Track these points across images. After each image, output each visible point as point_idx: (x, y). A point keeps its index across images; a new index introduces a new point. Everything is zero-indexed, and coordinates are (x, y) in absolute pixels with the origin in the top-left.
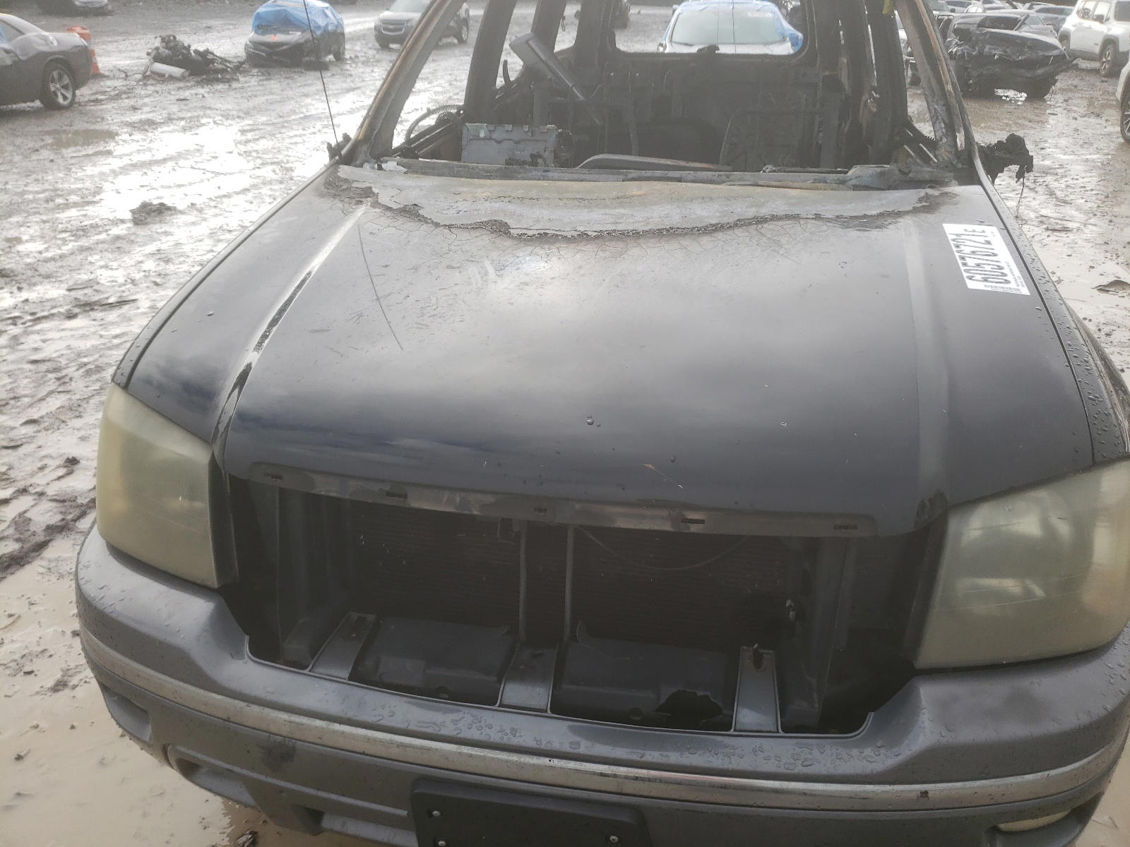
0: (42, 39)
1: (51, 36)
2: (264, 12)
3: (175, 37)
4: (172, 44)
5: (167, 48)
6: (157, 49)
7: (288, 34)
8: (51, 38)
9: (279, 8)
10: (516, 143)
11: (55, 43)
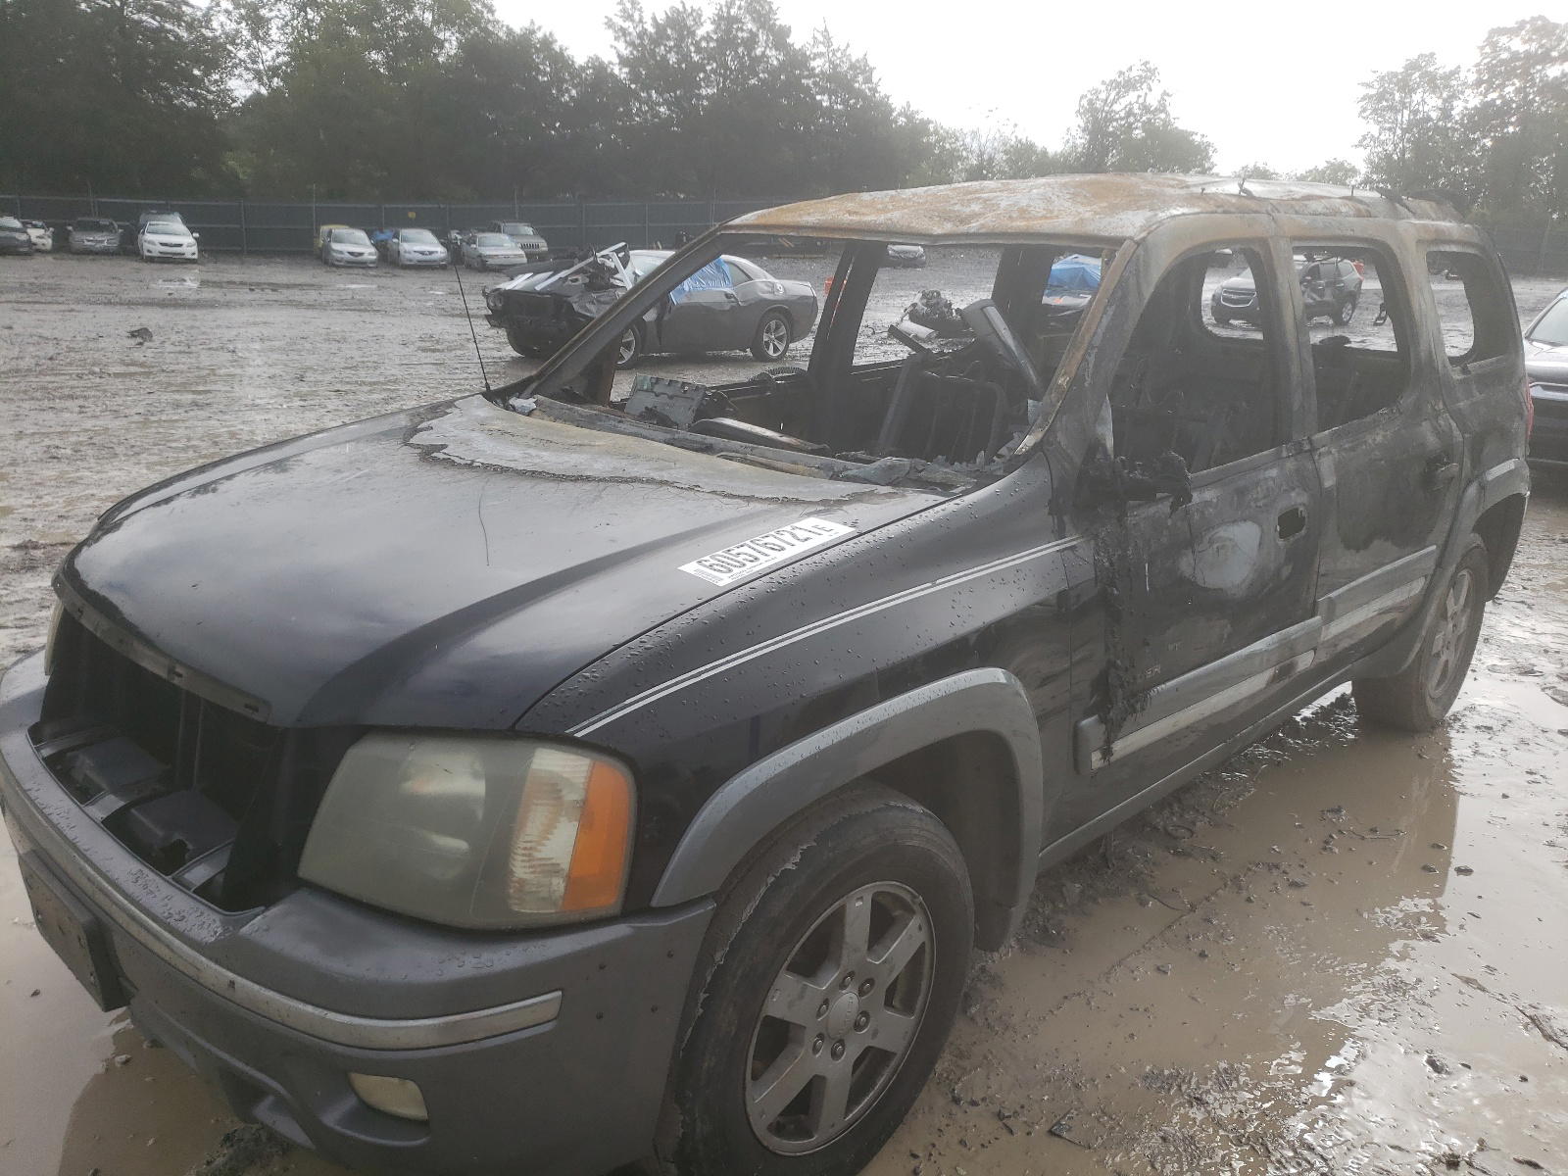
0: (768, 286)
1: (779, 283)
2: (1060, 270)
3: (938, 294)
4: (934, 301)
5: (927, 305)
6: (914, 305)
7: (1078, 297)
8: (779, 286)
9: (1077, 266)
10: (671, 397)
11: (782, 290)
